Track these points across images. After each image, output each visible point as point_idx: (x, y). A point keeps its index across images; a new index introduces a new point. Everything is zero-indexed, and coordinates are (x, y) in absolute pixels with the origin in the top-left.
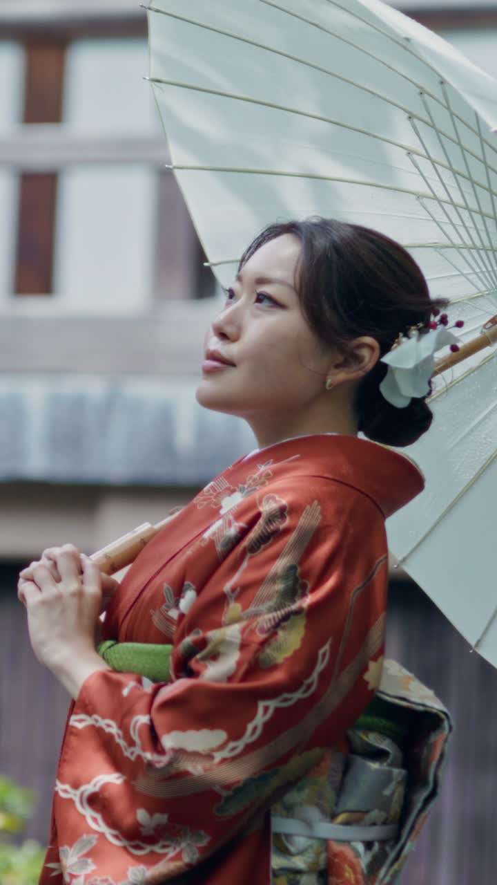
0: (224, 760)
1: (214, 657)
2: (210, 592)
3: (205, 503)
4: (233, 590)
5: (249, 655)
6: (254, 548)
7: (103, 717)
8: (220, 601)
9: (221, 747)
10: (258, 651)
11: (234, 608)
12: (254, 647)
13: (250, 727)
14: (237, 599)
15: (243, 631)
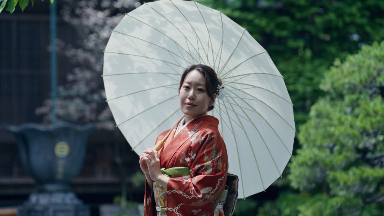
0: (212, 194)
1: (206, 170)
2: (200, 154)
3: (183, 134)
4: (206, 153)
5: (214, 168)
6: (207, 143)
7: (177, 190)
8: (203, 156)
9: (211, 191)
10: (216, 168)
11: (206, 158)
12: (215, 167)
13: (217, 185)
14: (207, 155)
15: (212, 162)
